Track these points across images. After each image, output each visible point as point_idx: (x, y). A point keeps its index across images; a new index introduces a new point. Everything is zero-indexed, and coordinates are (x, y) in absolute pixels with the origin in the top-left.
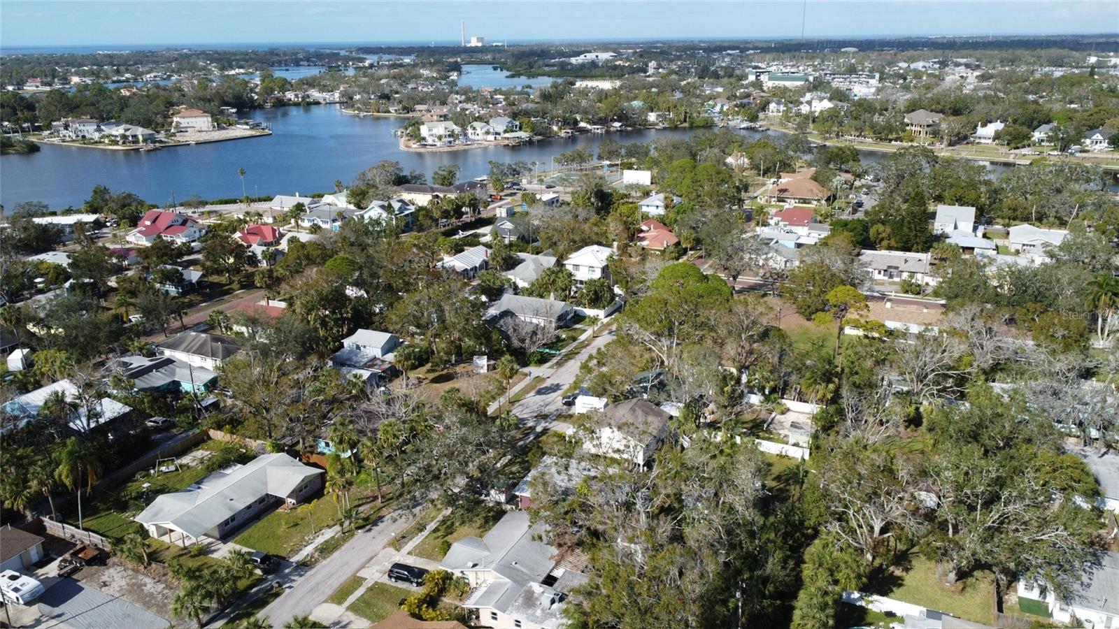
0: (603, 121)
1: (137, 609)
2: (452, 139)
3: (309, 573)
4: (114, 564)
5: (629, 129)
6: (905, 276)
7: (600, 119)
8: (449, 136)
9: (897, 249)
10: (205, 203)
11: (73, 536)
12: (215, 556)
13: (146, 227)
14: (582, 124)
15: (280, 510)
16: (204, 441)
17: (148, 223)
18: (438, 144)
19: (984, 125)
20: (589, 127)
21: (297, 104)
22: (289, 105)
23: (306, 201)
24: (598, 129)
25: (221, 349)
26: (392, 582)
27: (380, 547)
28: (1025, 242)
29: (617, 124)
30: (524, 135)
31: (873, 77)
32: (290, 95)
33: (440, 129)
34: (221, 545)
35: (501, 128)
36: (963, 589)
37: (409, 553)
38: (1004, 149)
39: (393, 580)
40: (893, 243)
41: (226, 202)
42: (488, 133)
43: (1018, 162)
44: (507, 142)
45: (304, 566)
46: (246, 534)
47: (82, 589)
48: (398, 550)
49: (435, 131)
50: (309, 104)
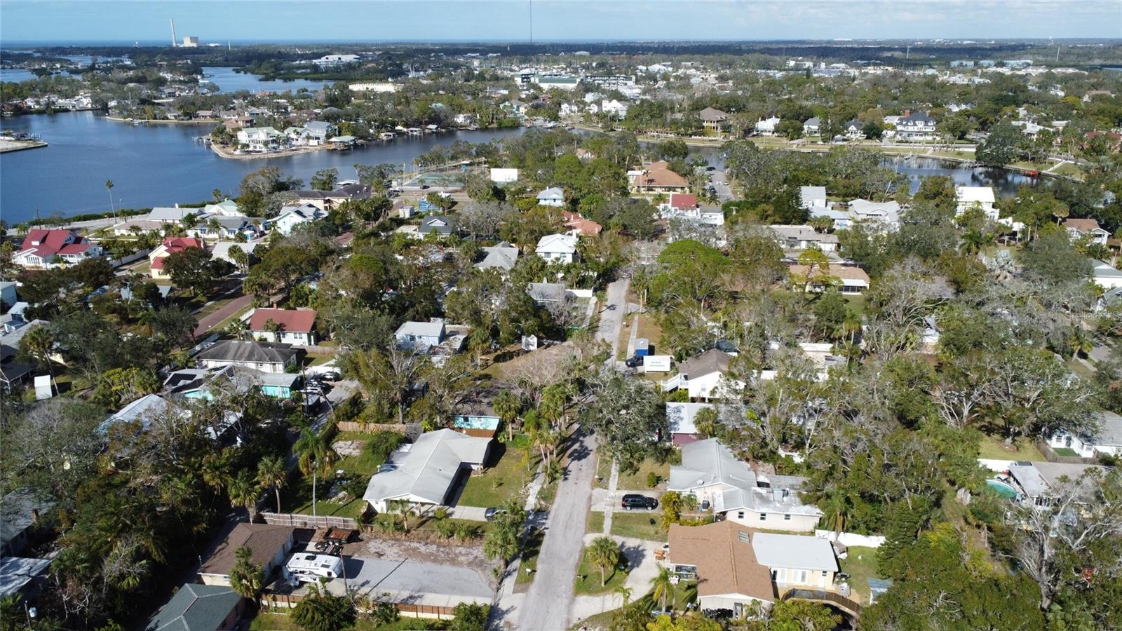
0: (418, 124)
1: (429, 565)
2: (275, 145)
3: (551, 516)
4: (370, 539)
8: (273, 141)
10: (69, 221)
11: (306, 524)
12: (454, 517)
13: (36, 247)
14: (399, 128)
15: (473, 476)
17: (36, 243)
18: (264, 150)
20: (405, 130)
21: (39, 112)
22: (32, 113)
24: (416, 131)
26: (628, 511)
27: (588, 489)
29: (433, 127)
31: (630, 79)
32: (30, 102)
33: (261, 134)
34: (451, 510)
35: (321, 133)
36: (1018, 449)
37: (618, 489)
38: (785, 141)
39: (628, 508)
42: (308, 138)
43: (802, 150)
45: (540, 512)
46: (464, 496)
47: (361, 563)
48: (606, 488)
49: (255, 137)
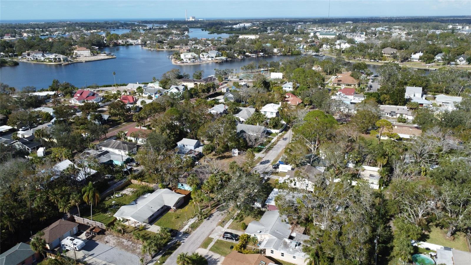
0: (256, 52)
1: (123, 251)
2: (194, 60)
3: (189, 237)
4: (108, 234)
5: (266, 55)
6: (398, 115)
7: (254, 51)
8: (193, 58)
9: (392, 104)
10: (98, 87)
11: (88, 223)
12: (148, 230)
13: (78, 96)
14: (247, 54)
15: (170, 212)
16: (129, 184)
17: (79, 95)
19: (415, 54)
20: (250, 55)
21: (123, 45)
22: (120, 45)
23: (142, 86)
24: (254, 56)
25: (127, 147)
26: (225, 240)
27: (215, 226)
28: (444, 102)
29: (262, 54)
30: (224, 58)
31: (363, 34)
32: (120, 41)
33: (189, 55)
34: (150, 226)
35: (214, 55)
36: (454, 239)
37: (228, 228)
38: (424, 64)
39: (225, 239)
40: (391, 102)
41: (107, 86)
42: (208, 57)
43: (430, 69)
44: (217, 61)
45: (186, 234)
46: (159, 221)
47: (97, 244)
48: (223, 227)
50: (128, 45)
